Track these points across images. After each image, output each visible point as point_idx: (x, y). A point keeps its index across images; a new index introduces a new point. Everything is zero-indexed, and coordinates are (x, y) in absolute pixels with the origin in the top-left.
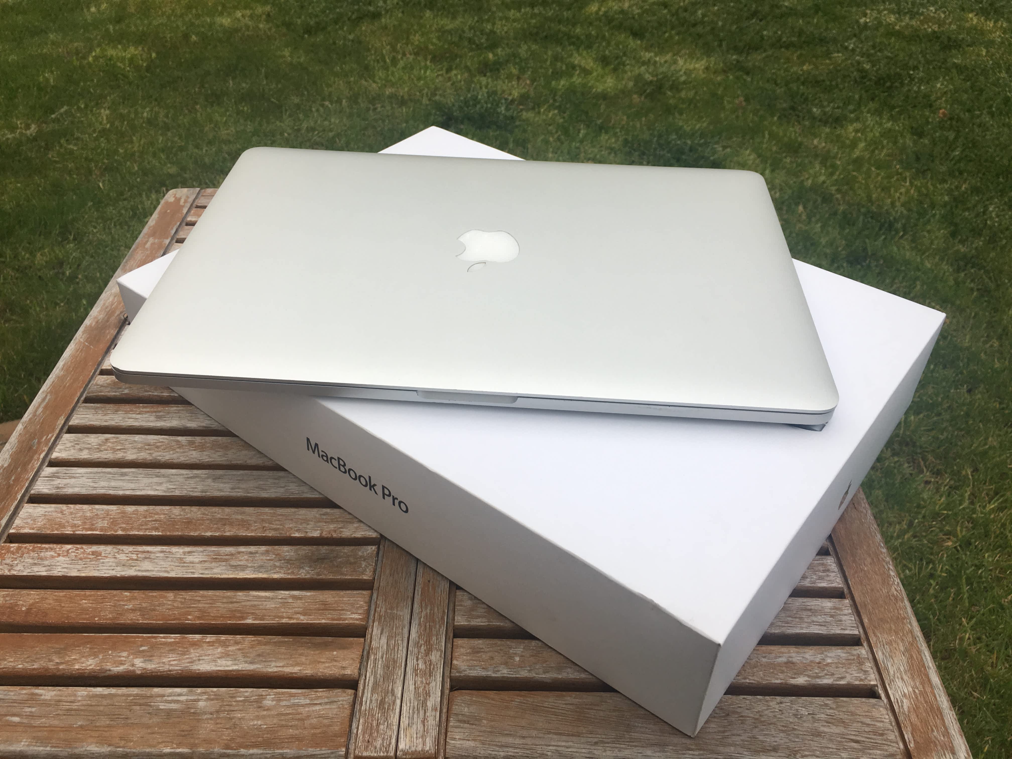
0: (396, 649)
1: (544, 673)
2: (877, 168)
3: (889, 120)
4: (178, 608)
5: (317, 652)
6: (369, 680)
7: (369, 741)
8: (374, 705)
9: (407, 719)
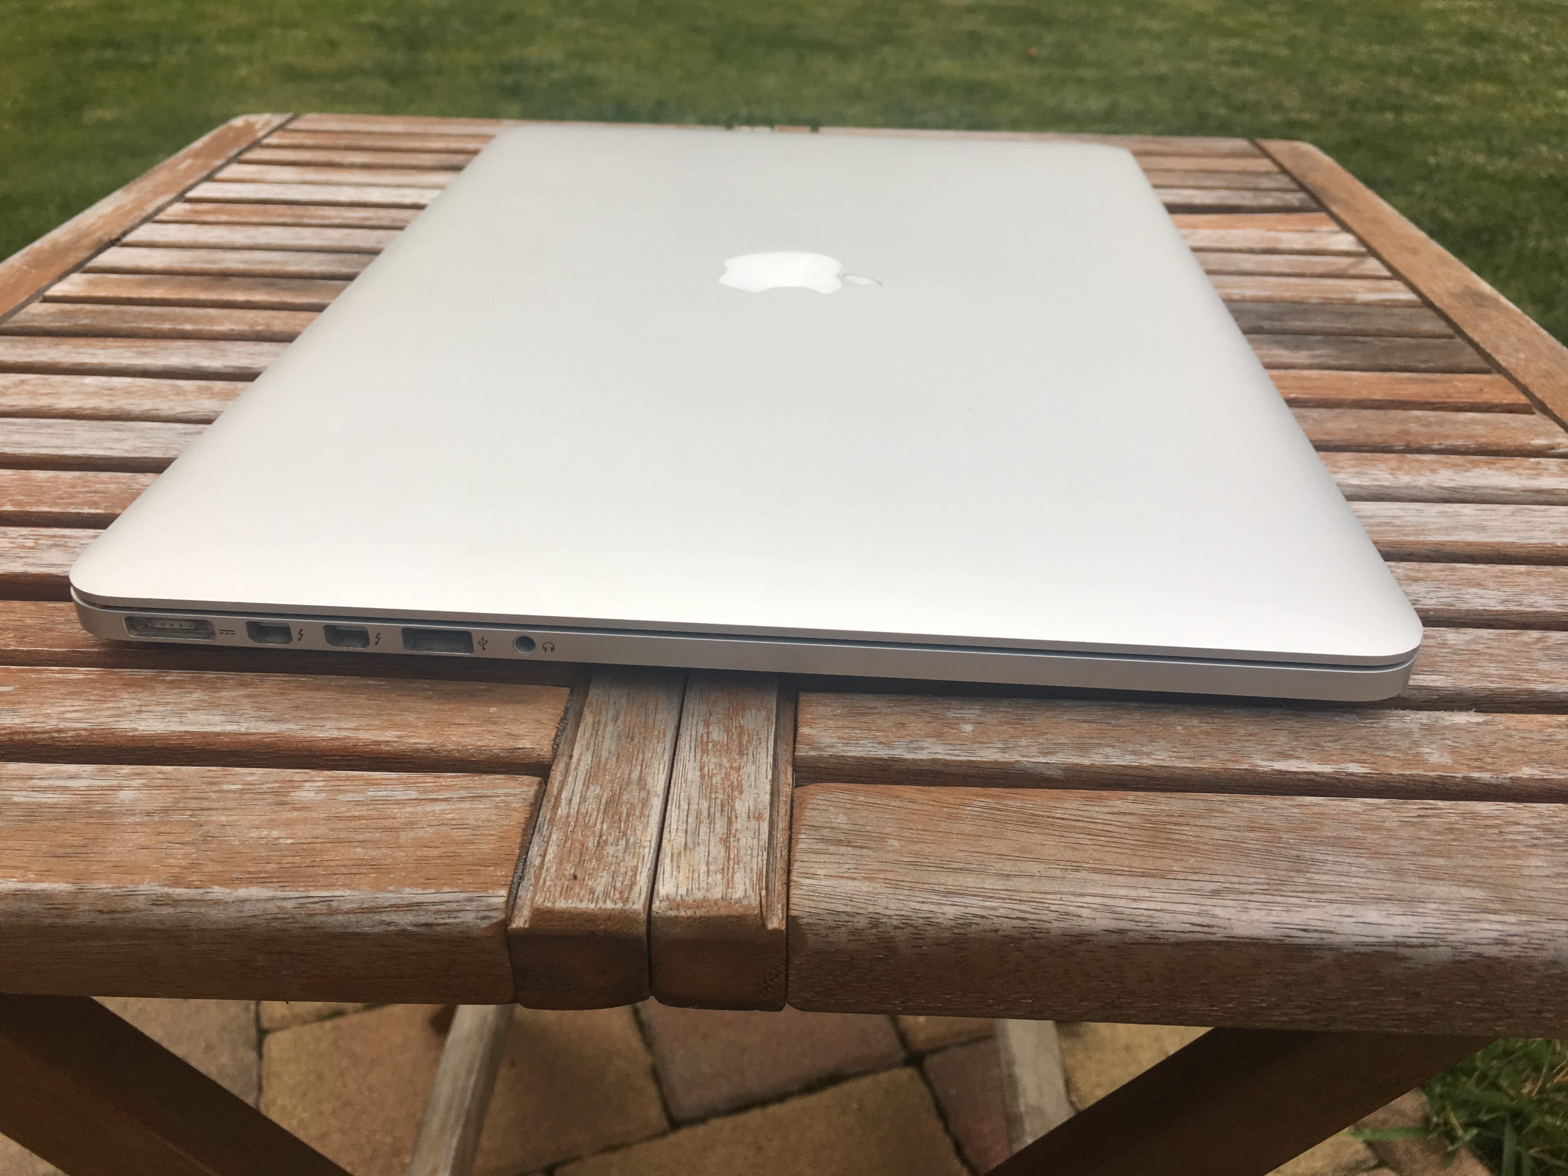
0: (651, 707)
5: (448, 707)
6: (579, 760)
7: (575, 877)
8: (591, 805)
9: (682, 834)
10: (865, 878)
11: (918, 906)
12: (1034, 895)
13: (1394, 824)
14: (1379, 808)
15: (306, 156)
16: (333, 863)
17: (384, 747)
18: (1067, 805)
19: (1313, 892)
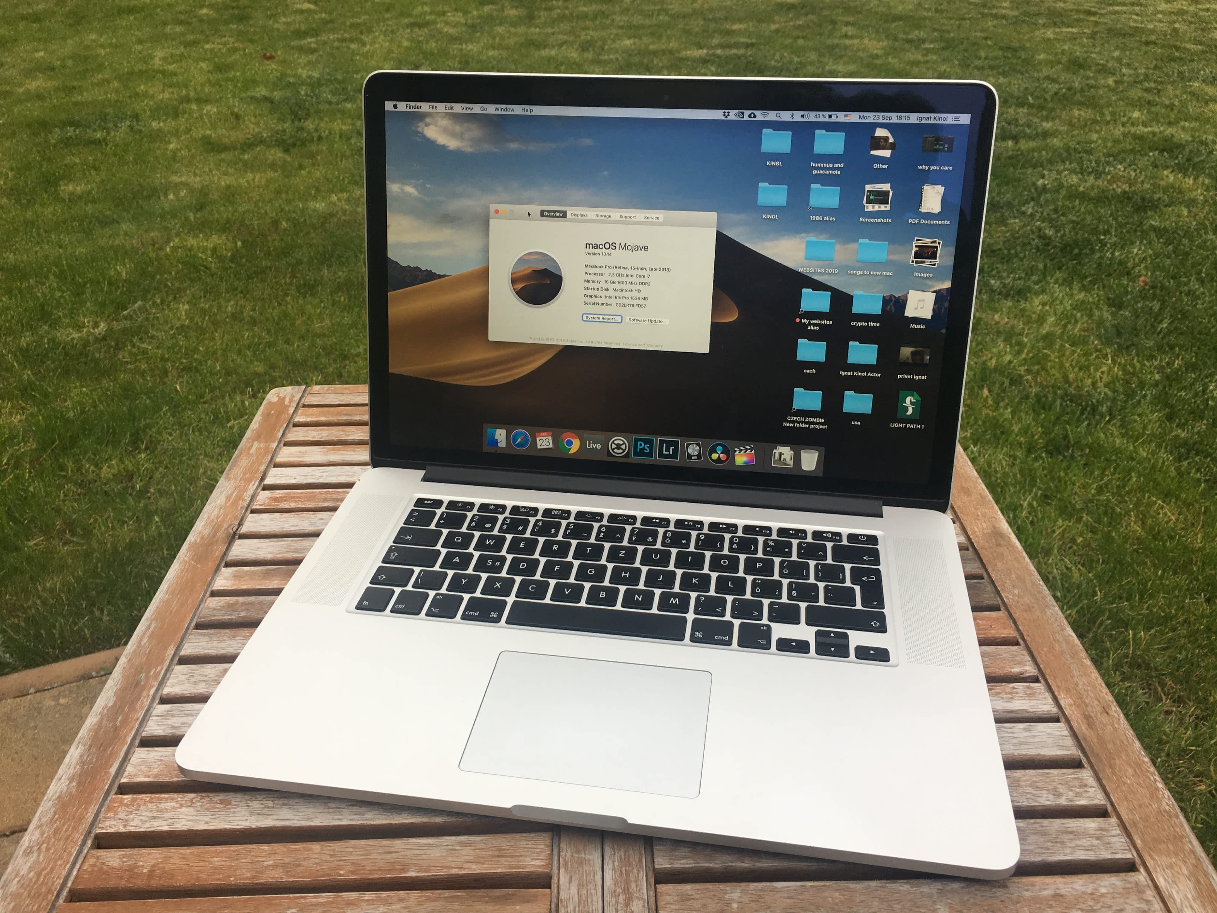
2: (1072, 345)
3: (1080, 290)
4: (327, 862)
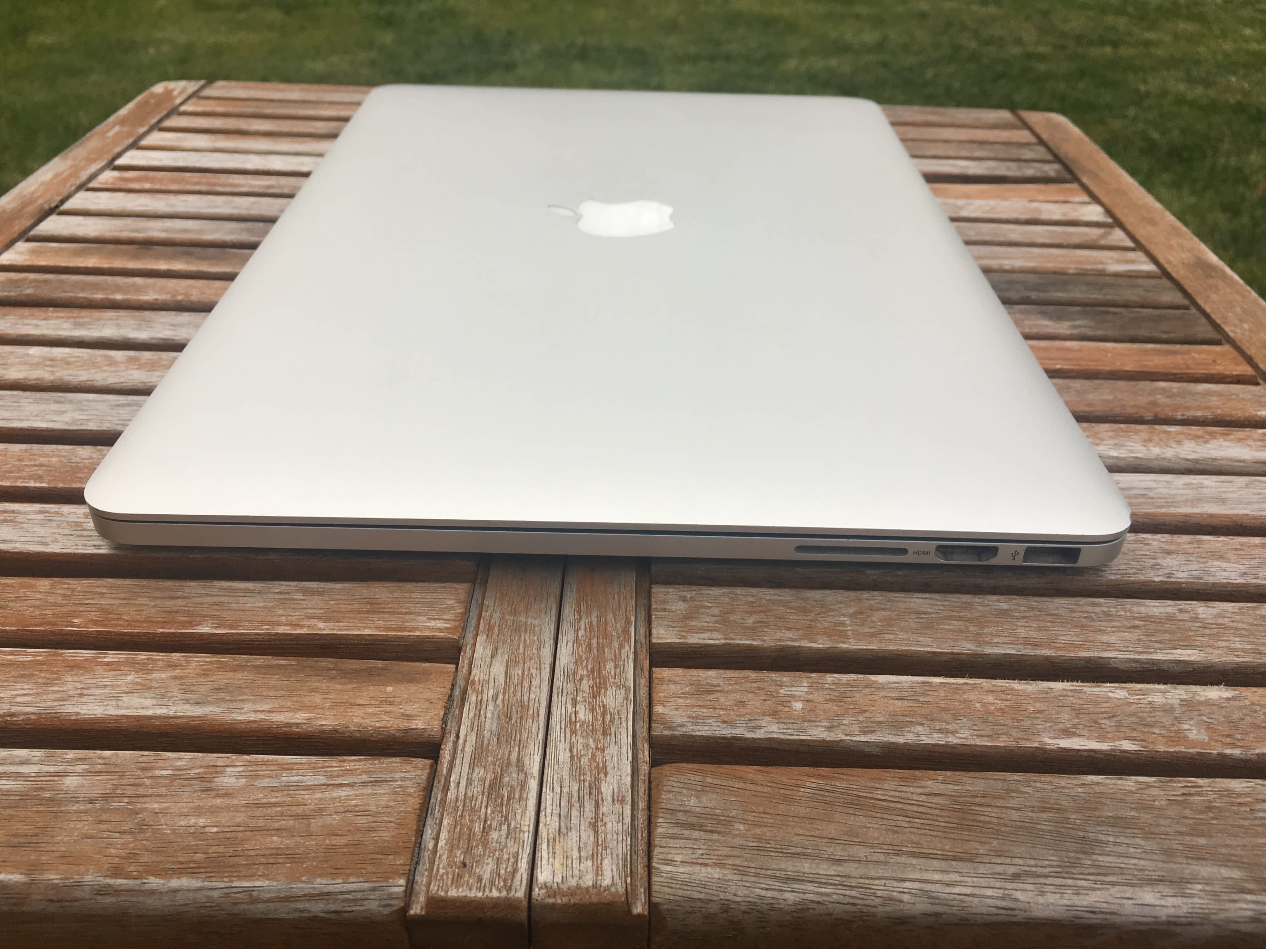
0: (526, 685)
1: (865, 733)
5: (350, 686)
6: (465, 741)
7: (465, 865)
8: (476, 789)
9: (556, 819)
10: (716, 864)
11: (763, 893)
12: (862, 881)
13: (1163, 803)
14: (1149, 786)
15: (217, 123)
16: (252, 853)
17: (295, 729)
18: (886, 786)
19: (1098, 874)
